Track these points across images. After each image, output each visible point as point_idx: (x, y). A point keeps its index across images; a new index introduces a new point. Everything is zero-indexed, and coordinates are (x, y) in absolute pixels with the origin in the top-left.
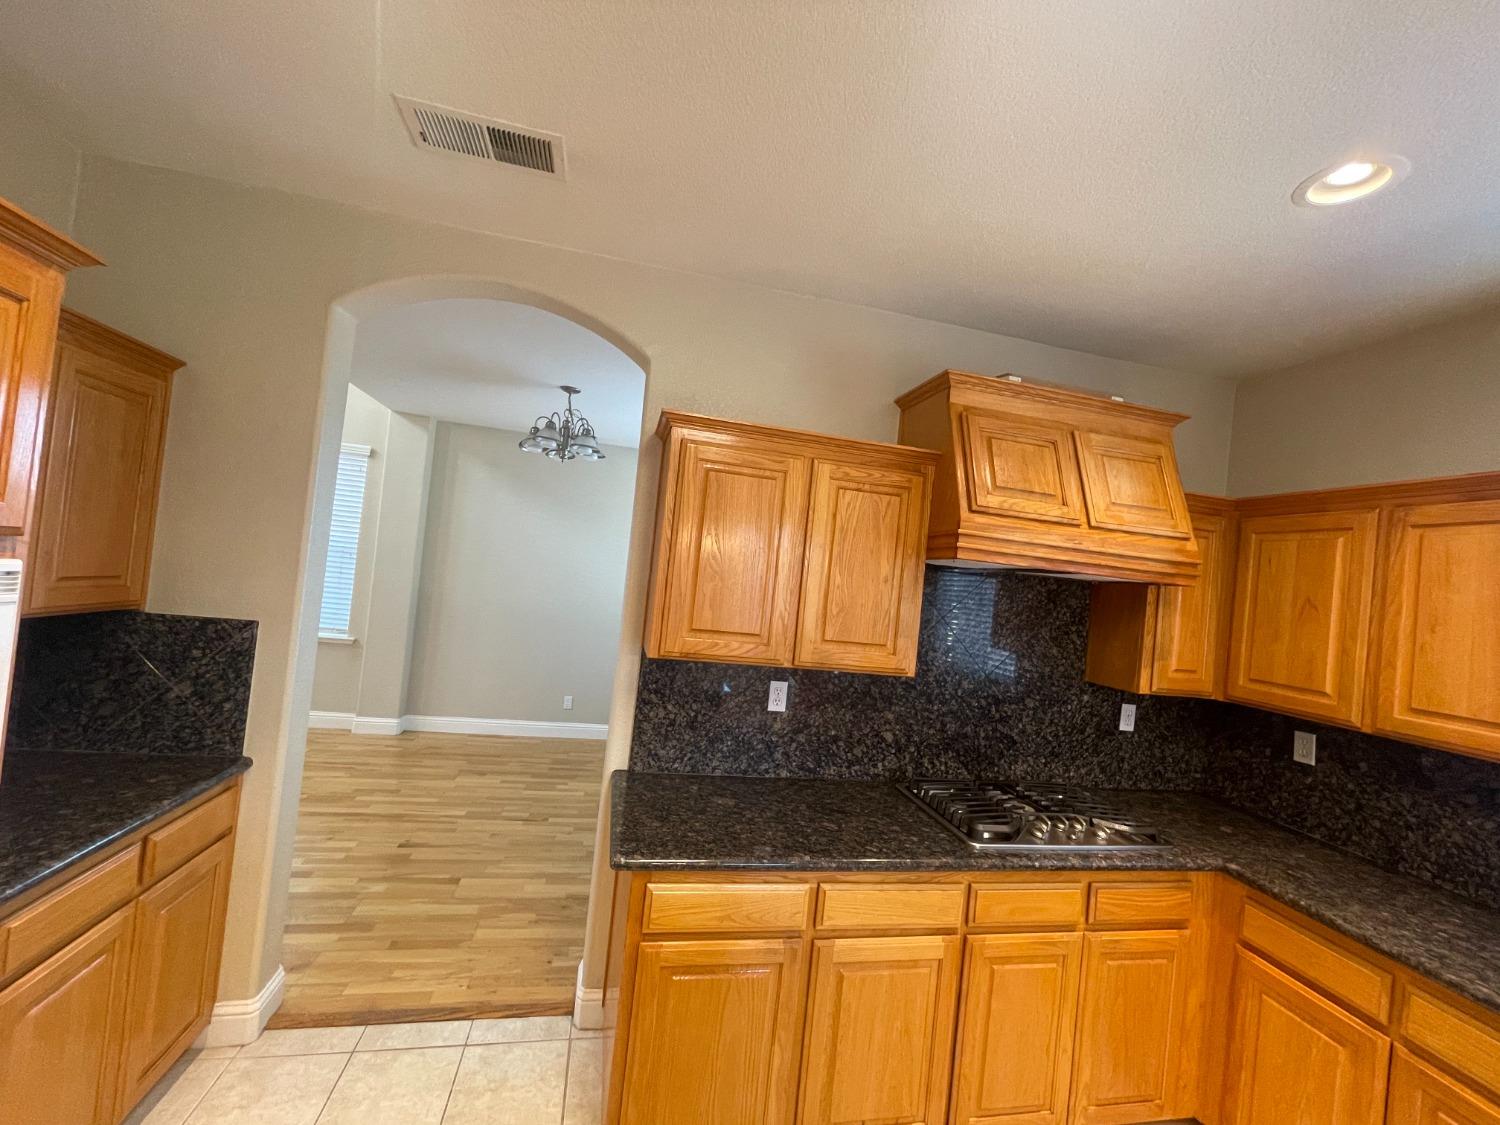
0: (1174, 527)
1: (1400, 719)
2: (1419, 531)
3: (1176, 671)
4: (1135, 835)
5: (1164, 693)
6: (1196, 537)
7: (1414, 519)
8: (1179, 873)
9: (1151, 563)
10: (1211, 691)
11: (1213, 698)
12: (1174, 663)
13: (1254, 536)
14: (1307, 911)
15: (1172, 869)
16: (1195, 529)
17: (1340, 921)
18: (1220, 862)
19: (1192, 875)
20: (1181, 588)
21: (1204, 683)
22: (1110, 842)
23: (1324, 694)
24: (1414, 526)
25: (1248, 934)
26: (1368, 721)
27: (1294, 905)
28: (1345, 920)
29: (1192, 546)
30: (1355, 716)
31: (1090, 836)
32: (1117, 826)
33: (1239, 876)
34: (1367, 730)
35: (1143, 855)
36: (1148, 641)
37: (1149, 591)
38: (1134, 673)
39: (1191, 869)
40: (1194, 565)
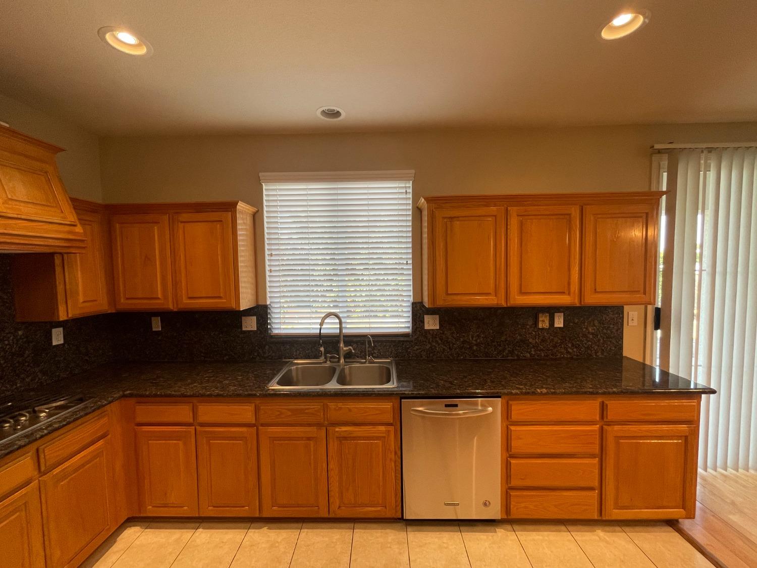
0: (64, 218)
1: (186, 303)
2: (183, 224)
3: (84, 302)
4: (69, 403)
5: (78, 316)
6: (80, 224)
7: (181, 219)
8: (99, 410)
9: (50, 240)
10: (107, 308)
11: (109, 312)
12: (81, 299)
13: (117, 224)
14: (161, 396)
15: (94, 411)
16: (79, 219)
17: (173, 393)
18: (121, 393)
19: (108, 408)
20: (78, 254)
21: (102, 305)
22: (49, 415)
23: (158, 298)
24: (182, 222)
25: (139, 419)
26: (175, 306)
27: (156, 396)
28: (175, 391)
29: (79, 229)
30: (171, 306)
31: (35, 419)
32: (54, 405)
33: (131, 395)
34: (175, 310)
35: (74, 413)
36: (60, 288)
37: (56, 258)
38: (54, 309)
39: (106, 405)
40: (82, 241)
